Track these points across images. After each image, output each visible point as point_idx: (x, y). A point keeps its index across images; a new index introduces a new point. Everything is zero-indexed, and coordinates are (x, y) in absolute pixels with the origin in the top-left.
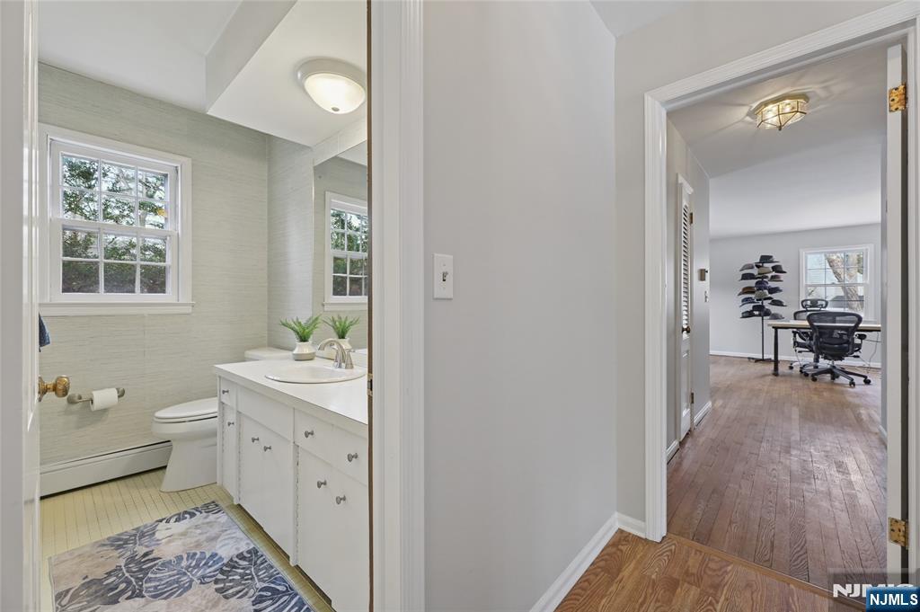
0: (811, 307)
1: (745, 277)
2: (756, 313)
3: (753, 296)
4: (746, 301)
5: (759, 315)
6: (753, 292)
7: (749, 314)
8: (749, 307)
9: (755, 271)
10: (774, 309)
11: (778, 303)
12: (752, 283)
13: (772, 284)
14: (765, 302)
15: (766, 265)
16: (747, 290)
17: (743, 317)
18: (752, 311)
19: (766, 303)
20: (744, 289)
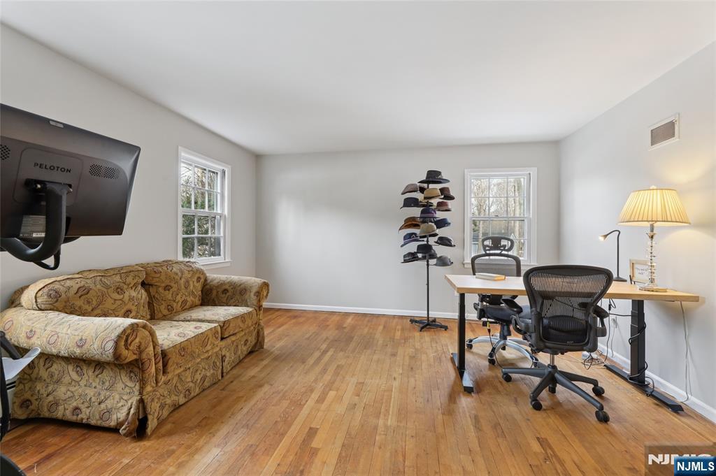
0: (491, 248)
1: (409, 203)
2: (420, 255)
3: (417, 231)
4: (410, 238)
5: (424, 258)
6: (416, 226)
7: (411, 257)
8: (413, 247)
9: (419, 196)
10: (440, 250)
11: (444, 242)
12: (416, 212)
13: (440, 215)
14: (430, 238)
15: (431, 186)
16: (411, 223)
17: (405, 261)
18: (415, 253)
19: (432, 241)
20: (407, 220)
